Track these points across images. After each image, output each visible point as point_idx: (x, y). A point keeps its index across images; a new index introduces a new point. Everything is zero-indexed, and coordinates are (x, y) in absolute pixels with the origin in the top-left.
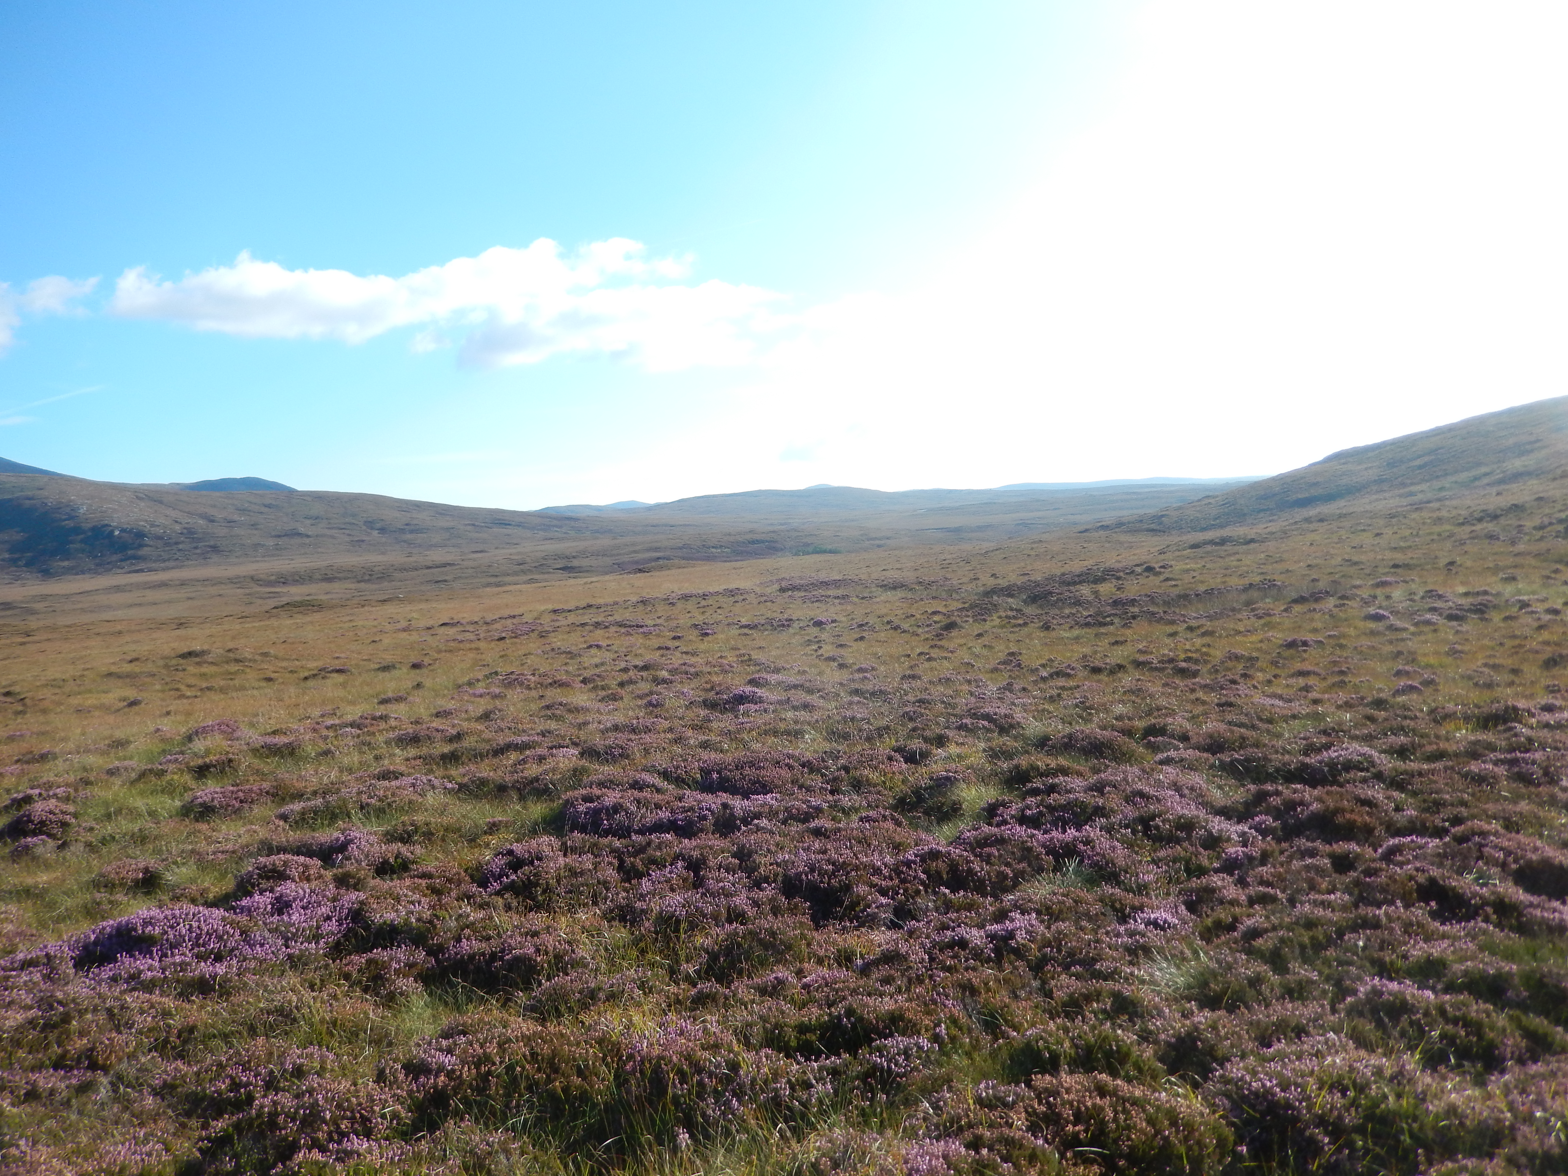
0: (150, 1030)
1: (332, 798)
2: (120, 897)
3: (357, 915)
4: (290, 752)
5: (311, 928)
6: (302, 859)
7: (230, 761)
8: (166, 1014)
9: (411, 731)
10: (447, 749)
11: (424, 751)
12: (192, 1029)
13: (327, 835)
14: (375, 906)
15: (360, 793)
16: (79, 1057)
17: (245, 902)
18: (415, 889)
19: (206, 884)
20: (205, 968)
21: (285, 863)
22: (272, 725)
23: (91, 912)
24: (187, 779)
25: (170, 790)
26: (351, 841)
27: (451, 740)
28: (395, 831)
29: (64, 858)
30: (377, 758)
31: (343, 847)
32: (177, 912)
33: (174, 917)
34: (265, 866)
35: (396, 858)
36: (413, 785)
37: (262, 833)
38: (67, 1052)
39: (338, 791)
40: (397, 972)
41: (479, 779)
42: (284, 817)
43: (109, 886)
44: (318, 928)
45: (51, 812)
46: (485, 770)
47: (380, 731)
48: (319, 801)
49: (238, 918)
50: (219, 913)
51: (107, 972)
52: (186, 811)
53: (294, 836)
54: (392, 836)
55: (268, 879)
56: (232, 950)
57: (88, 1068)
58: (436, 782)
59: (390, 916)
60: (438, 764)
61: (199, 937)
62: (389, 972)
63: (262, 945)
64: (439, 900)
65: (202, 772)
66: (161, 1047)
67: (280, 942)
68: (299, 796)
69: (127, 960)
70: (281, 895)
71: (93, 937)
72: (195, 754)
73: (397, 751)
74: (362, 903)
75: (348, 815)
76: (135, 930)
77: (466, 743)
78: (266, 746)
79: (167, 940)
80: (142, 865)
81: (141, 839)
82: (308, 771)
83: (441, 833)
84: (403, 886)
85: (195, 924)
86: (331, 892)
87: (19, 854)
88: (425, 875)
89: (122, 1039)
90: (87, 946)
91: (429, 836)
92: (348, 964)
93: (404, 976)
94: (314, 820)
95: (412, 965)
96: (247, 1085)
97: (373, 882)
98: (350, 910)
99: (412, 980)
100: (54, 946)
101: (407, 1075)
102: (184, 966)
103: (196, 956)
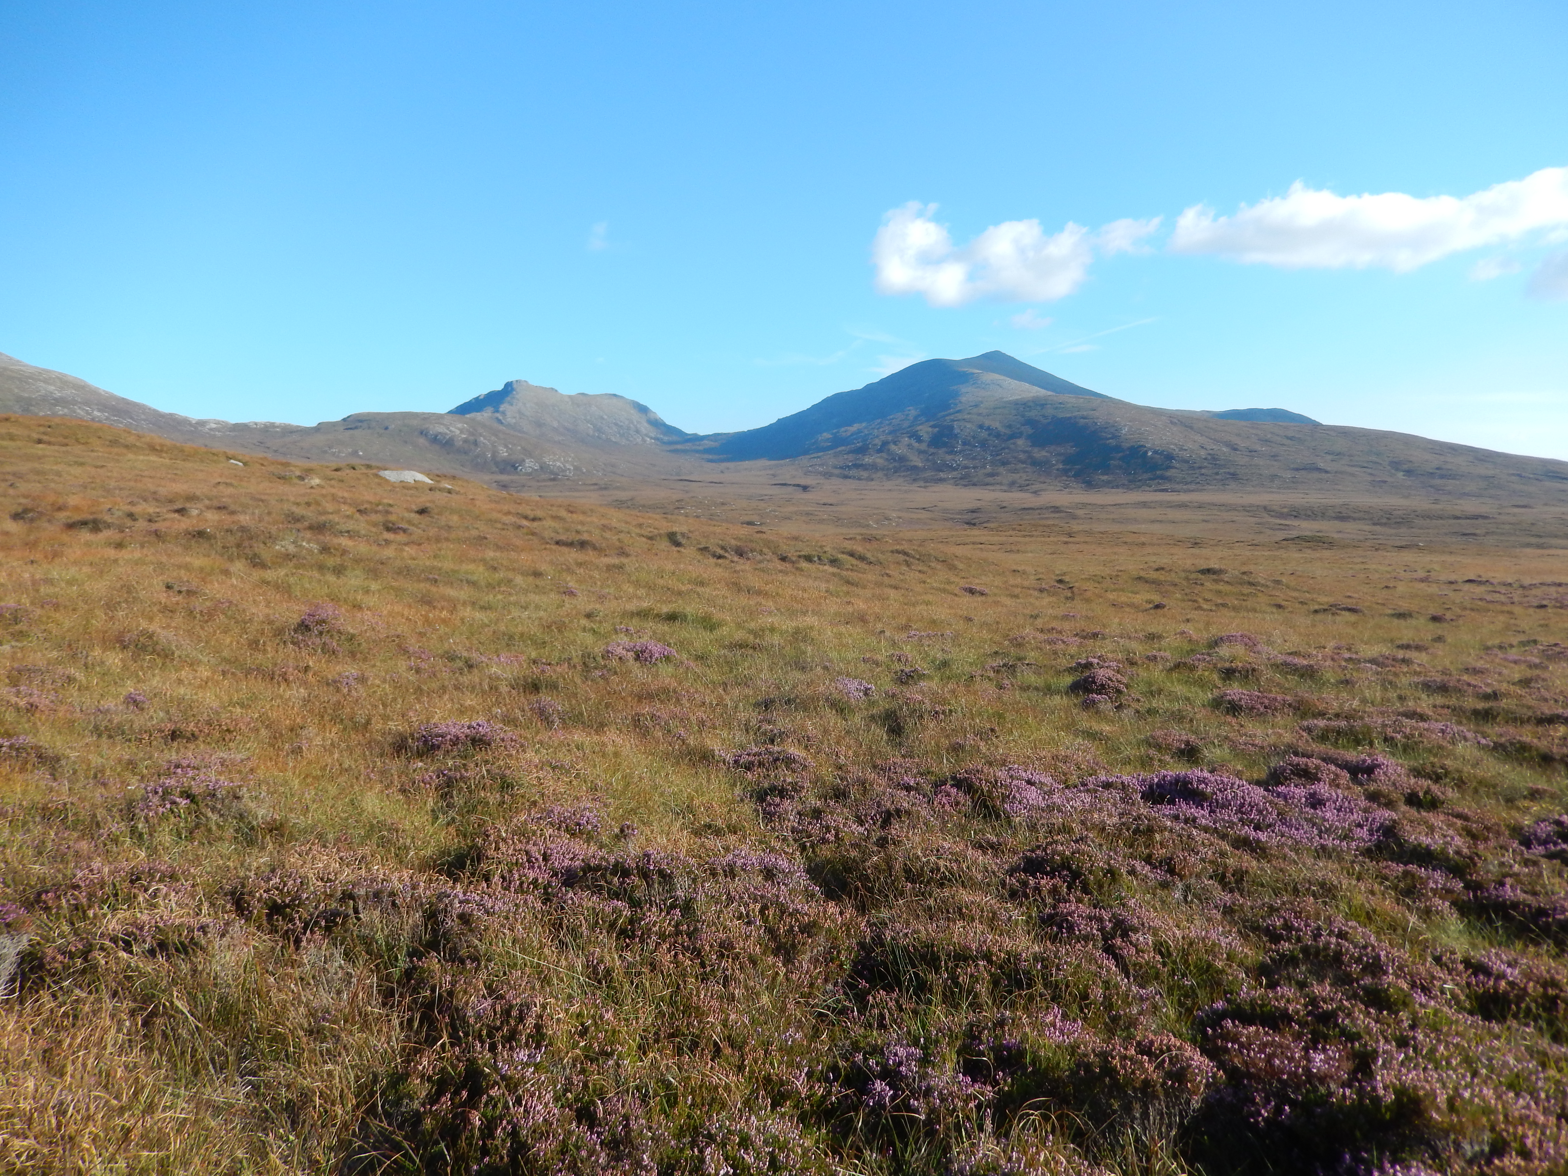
0: (1211, 862)
1: (1358, 724)
2: (1167, 758)
3: (1390, 831)
4: (1309, 673)
5: (1343, 828)
6: (1333, 768)
7: (1254, 670)
8: (1223, 854)
9: (1438, 680)
10: (1481, 705)
11: (1453, 702)
12: (1244, 873)
13: (1352, 755)
14: (1408, 828)
15: (1384, 726)
17: (1281, 789)
18: (1449, 826)
19: (1241, 767)
20: (1248, 831)
21: (1317, 767)
22: (1289, 647)
23: (1145, 762)
24: (1216, 678)
25: (1201, 683)
26: (1379, 766)
27: (1486, 697)
28: (1424, 769)
29: (1120, 717)
30: (1401, 698)
31: (1370, 770)
32: (1226, 780)
33: (1222, 782)
34: (1298, 765)
35: (1426, 793)
36: (1443, 731)
37: (1288, 737)
38: (1153, 854)
39: (1362, 718)
40: (1435, 891)
41: (1519, 742)
42: (1309, 730)
43: (1159, 747)
44: (1350, 830)
45: (1110, 679)
46: (1526, 735)
47: (1405, 674)
48: (1343, 724)
49: (1276, 800)
50: (1260, 791)
51: (1167, 810)
52: (1217, 704)
53: (1319, 748)
54: (1419, 772)
55: (1300, 776)
56: (1270, 826)
58: (1470, 735)
59: (1426, 841)
60: (1469, 719)
61: (1242, 805)
62: (1426, 888)
63: (1297, 829)
64: (1475, 843)
65: (1229, 674)
66: (1221, 879)
67: (1316, 832)
68: (1322, 714)
69: (1184, 806)
70: (1315, 793)
71: (1156, 780)
72: (1221, 658)
73: (1424, 696)
74: (1394, 821)
75: (1371, 744)
76: (1191, 784)
77: (1504, 703)
78: (1285, 664)
79: (1217, 800)
80: (1184, 738)
81: (1179, 717)
82: (1328, 694)
83: (1475, 784)
84: (1436, 819)
85: (1240, 794)
86: (1363, 803)
87: (1089, 705)
88: (1459, 816)
89: (1192, 859)
90: (1151, 786)
91: (1460, 784)
92: (1386, 867)
93: (1440, 898)
94: (1337, 740)
95: (1449, 891)
96: (1298, 930)
97: (1404, 808)
98: (1382, 825)
99: (1447, 904)
100: (1126, 778)
101: (1466, 968)
102: (1232, 825)
103: (1241, 820)
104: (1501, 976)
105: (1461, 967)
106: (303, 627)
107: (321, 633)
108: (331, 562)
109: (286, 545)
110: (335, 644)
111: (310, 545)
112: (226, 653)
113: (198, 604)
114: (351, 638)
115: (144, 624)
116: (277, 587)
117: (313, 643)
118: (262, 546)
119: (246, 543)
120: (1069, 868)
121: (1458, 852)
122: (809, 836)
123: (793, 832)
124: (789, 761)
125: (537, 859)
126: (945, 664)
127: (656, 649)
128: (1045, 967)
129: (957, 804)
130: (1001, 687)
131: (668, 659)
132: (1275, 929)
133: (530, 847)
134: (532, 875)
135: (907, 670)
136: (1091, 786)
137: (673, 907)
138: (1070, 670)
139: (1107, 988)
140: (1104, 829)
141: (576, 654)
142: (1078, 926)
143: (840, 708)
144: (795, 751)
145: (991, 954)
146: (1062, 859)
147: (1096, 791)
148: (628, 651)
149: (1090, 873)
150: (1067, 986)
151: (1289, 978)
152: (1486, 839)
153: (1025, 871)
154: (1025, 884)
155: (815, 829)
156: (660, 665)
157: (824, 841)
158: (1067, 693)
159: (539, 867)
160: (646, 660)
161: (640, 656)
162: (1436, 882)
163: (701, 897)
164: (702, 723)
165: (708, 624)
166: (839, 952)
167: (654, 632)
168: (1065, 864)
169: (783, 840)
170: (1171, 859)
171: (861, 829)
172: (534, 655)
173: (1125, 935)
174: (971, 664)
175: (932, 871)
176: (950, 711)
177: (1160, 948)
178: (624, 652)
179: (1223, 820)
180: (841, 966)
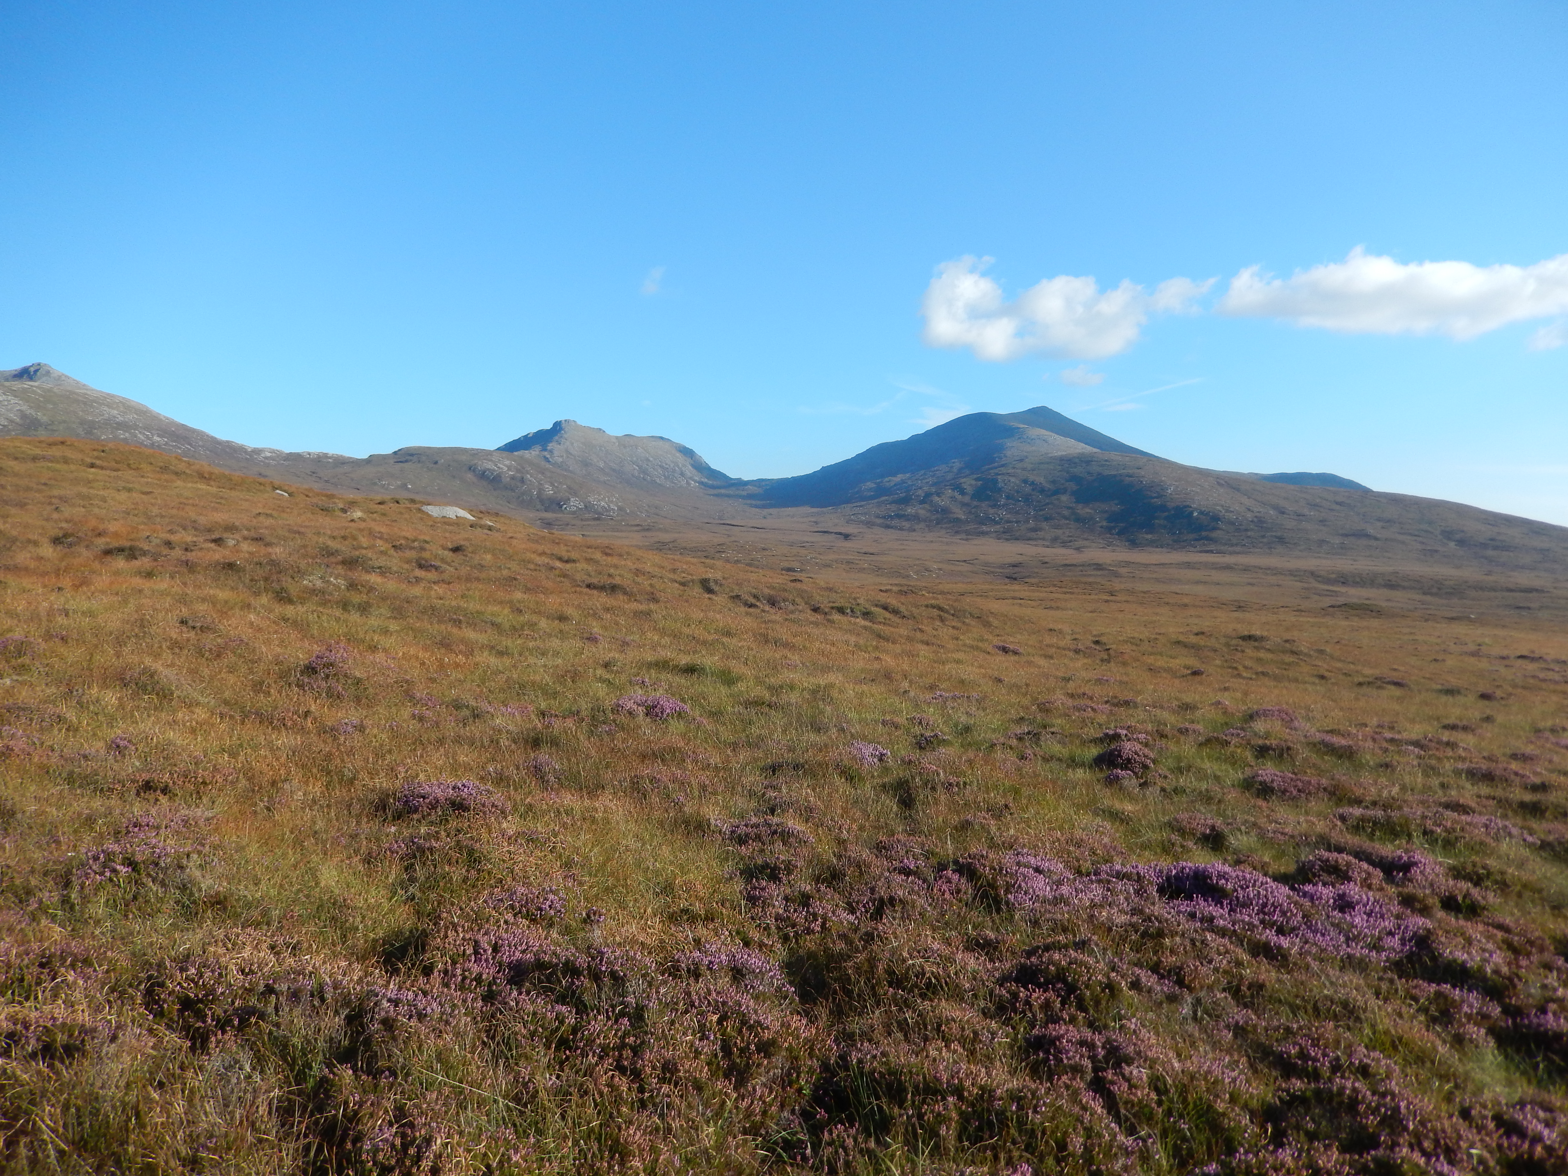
0: (1225, 972)
1: (1395, 815)
2: (1190, 844)
3: (1423, 941)
4: (1347, 754)
5: (1373, 936)
6: (1365, 865)
7: (1289, 748)
8: (1239, 964)
9: (1484, 767)
10: (1528, 797)
11: (1499, 792)
12: (1261, 986)
13: (1388, 850)
14: (1443, 939)
15: (1424, 817)
16: (1169, 971)
17: (1308, 888)
18: (1489, 938)
19: (1266, 859)
20: (1270, 935)
21: (1348, 864)
22: (1329, 724)
23: (1166, 848)
24: (1249, 755)
25: (1233, 761)
26: (1415, 864)
27: (1535, 788)
28: (1464, 869)
29: (1144, 795)
30: (1443, 786)
31: (1406, 867)
32: (1248, 876)
33: (1244, 878)
34: (1328, 860)
35: (1465, 897)
36: (1486, 826)
37: (1321, 827)
38: (1161, 962)
39: (1400, 808)
40: (1469, 1017)
42: (1343, 818)
43: (1182, 832)
44: (1380, 939)
45: (1136, 753)
47: (1448, 758)
48: (1380, 813)
49: (1302, 901)
50: (1285, 890)
51: (1185, 906)
52: (1247, 785)
53: (1353, 840)
54: (1459, 873)
55: (1329, 873)
56: (1293, 929)
57: (1176, 983)
58: (1515, 831)
59: (1461, 956)
60: (1515, 812)
61: (1265, 905)
62: (1459, 1012)
63: (1323, 935)
64: (1516, 959)
65: (1262, 752)
66: (1235, 992)
67: (1342, 939)
68: (1358, 802)
69: (1202, 903)
70: (1344, 894)
71: (1174, 872)
72: (1256, 734)
73: (1468, 785)
74: (1429, 931)
75: (1410, 836)
76: (1211, 879)
77: (1553, 796)
78: (1323, 742)
79: (1237, 898)
80: (1210, 822)
81: (1207, 798)
82: (1366, 778)
83: (1519, 888)
84: (1475, 930)
85: (1263, 892)
86: (1396, 909)
87: (1111, 781)
88: (1501, 927)
89: (1203, 970)
90: (1169, 878)
91: (1503, 886)
92: (1415, 987)
93: (1475, 1024)
94: (1373, 831)
95: (1485, 1017)
96: (1315, 1060)
97: (1440, 914)
98: (1415, 934)
99: (1483, 1031)
100: (1142, 868)
101: (1498, 1127)
102: (1252, 927)
103: (1262, 922)
104: (1537, 1139)
105: (1492, 1125)
106: (310, 670)
107: (327, 676)
108: (356, 598)
109: (313, 580)
110: (340, 689)
111: (338, 581)
112: (227, 694)
113: (209, 641)
114: (358, 682)
115: (148, 661)
116: (295, 623)
117: (318, 687)
118: (290, 580)
119: (275, 577)
120: (1064, 981)
121: (1496, 972)
122: (794, 926)
123: (776, 920)
124: (785, 836)
125: (485, 951)
126: (967, 729)
127: (668, 704)
128: (1020, 1108)
129: (959, 891)
130: (1023, 758)
131: (680, 715)
132: (1289, 1057)
133: (479, 937)
134: (476, 969)
135: (928, 734)
136: (1104, 876)
137: (622, 1014)
138: (1095, 741)
139: (1089, 1137)
140: (1110, 929)
141: (584, 706)
142: (1067, 1052)
143: (850, 776)
144: (794, 824)
145: (963, 1089)
146: (1057, 969)
147: (1109, 882)
148: (639, 705)
149: (1087, 987)
150: (1044, 1133)
151: (1298, 1128)
152: (1528, 955)
153: (1017, 980)
154: (1015, 996)
155: (800, 917)
156: (671, 721)
157: (809, 931)
158: (1090, 767)
159: (487, 960)
160: (657, 716)
161: (652, 711)
162: (1471, 1006)
163: (653, 1005)
164: (703, 788)
165: (728, 678)
166: (798, 1077)
167: (671, 686)
168: (1060, 976)
169: (765, 929)
170: (1181, 968)
171: (851, 918)
172: (543, 705)
173: (1117, 1065)
174: (994, 730)
175: (917, 976)
176: (965, 783)
177: (1157, 1084)
178: (635, 707)
179: (1243, 921)
180: (799, 1090)
